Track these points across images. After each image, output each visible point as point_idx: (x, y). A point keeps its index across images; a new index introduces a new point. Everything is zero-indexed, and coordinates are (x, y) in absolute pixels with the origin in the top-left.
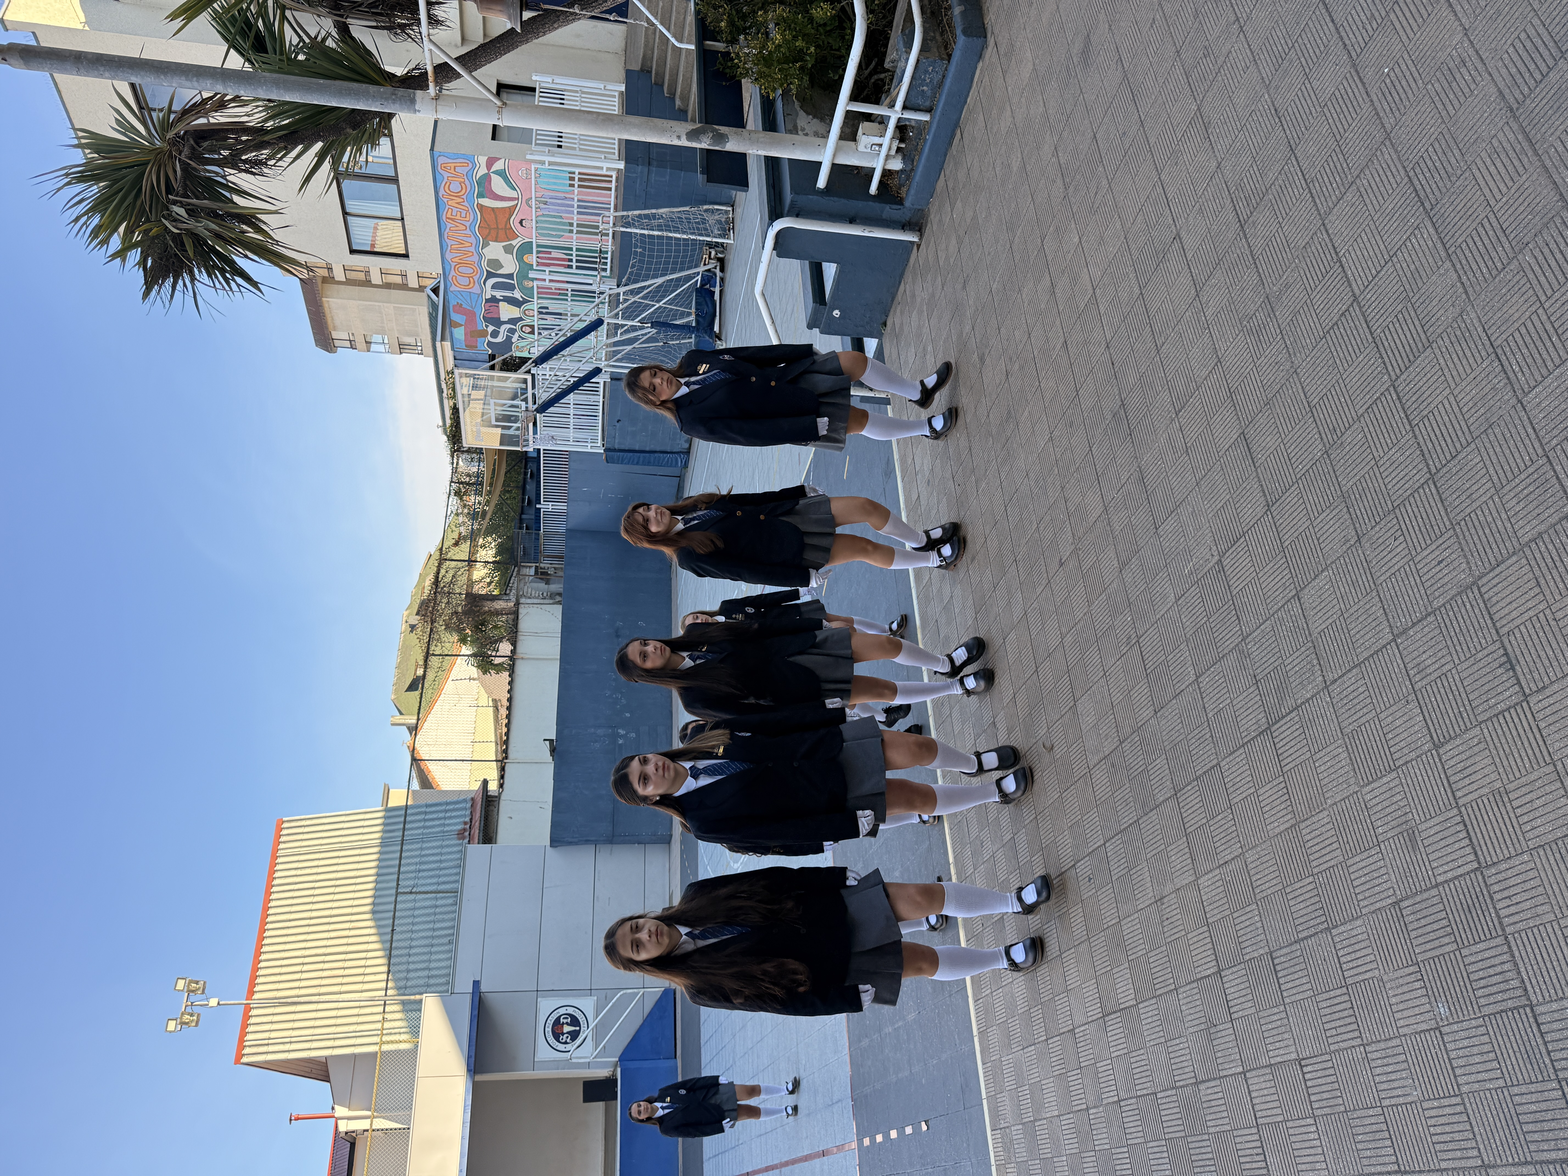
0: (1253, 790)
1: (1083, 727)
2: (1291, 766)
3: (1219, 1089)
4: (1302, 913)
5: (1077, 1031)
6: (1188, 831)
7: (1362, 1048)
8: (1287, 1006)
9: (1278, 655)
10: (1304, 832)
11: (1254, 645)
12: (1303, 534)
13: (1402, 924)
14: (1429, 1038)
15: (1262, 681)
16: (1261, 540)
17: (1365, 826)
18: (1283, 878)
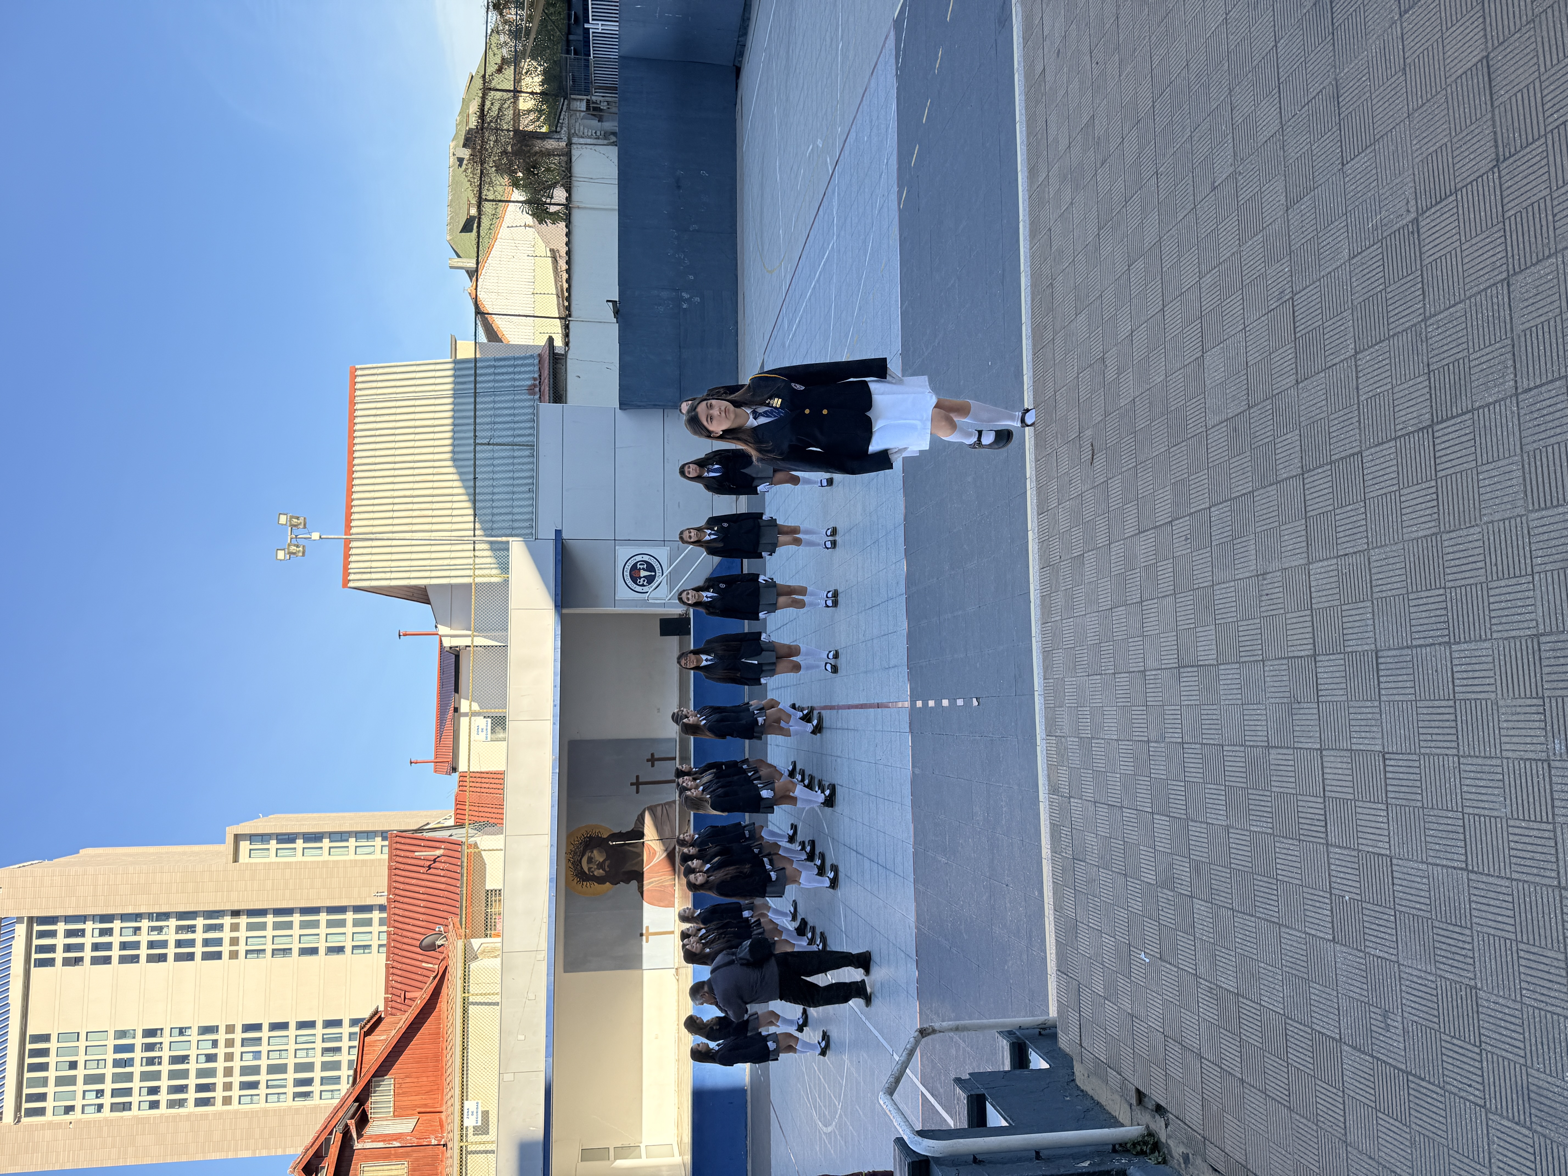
0: (1395, 488)
1: (1208, 382)
2: (1449, 472)
3: (1291, 757)
4: (1422, 621)
5: (1148, 673)
6: (1309, 514)
7: (1456, 759)
8: (1382, 704)
9: (1465, 346)
10: (1446, 543)
11: (1437, 329)
12: (1536, 205)
13: (1537, 657)
14: (1534, 767)
15: (1436, 372)
16: (1476, 203)
17: (1521, 553)
18: (1409, 584)
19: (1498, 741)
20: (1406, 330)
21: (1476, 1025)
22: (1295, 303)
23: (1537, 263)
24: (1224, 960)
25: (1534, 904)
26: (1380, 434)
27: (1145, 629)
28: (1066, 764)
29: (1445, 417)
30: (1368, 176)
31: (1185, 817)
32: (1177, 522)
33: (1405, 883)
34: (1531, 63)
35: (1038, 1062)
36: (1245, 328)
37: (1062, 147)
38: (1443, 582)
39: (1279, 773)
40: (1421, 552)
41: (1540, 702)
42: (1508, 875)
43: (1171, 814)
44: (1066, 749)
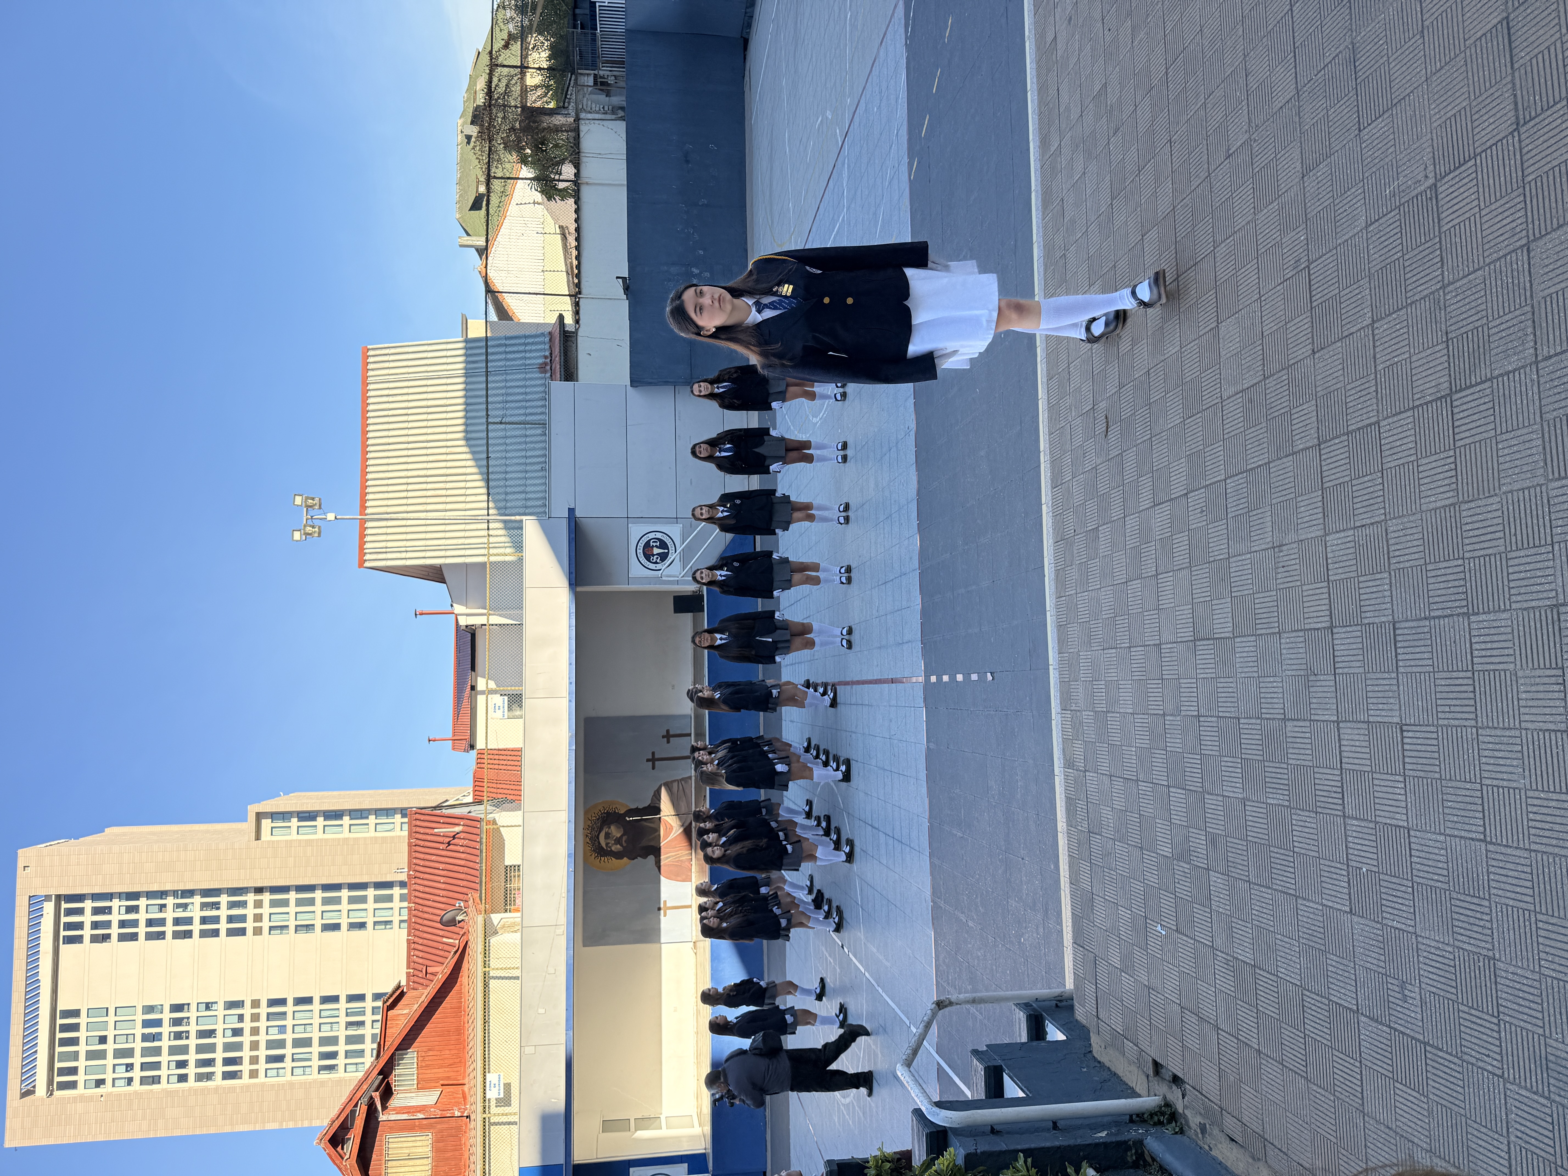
0: (1413, 458)
1: (1223, 353)
2: (1467, 441)
3: (1308, 730)
4: (1439, 592)
5: (1163, 647)
6: (1325, 485)
7: (1474, 730)
8: (1400, 675)
9: (1484, 313)
10: (1464, 514)
11: (1456, 296)
12: (1557, 169)
13: (1557, 628)
14: (1553, 738)
15: (1455, 340)
16: (1496, 168)
17: (1541, 523)
18: (1427, 554)
19: (1517, 712)
20: (1424, 298)
21: (1494, 996)
22: (1312, 272)
23: (1558, 228)
24: (1240, 932)
25: (1552, 875)
26: (1397, 403)
27: (1160, 603)
28: (1081, 738)
29: (1463, 386)
30: (1386, 141)
31: (1201, 790)
32: (1193, 494)
33: (1423, 855)
34: (1553, 23)
35: (1055, 1034)
36: (1260, 298)
37: (1074, 115)
38: (1461, 552)
39: (1295, 746)
40: (1439, 522)
41: (1560, 672)
42: (1527, 846)
43: (1187, 787)
44: (1081, 723)
